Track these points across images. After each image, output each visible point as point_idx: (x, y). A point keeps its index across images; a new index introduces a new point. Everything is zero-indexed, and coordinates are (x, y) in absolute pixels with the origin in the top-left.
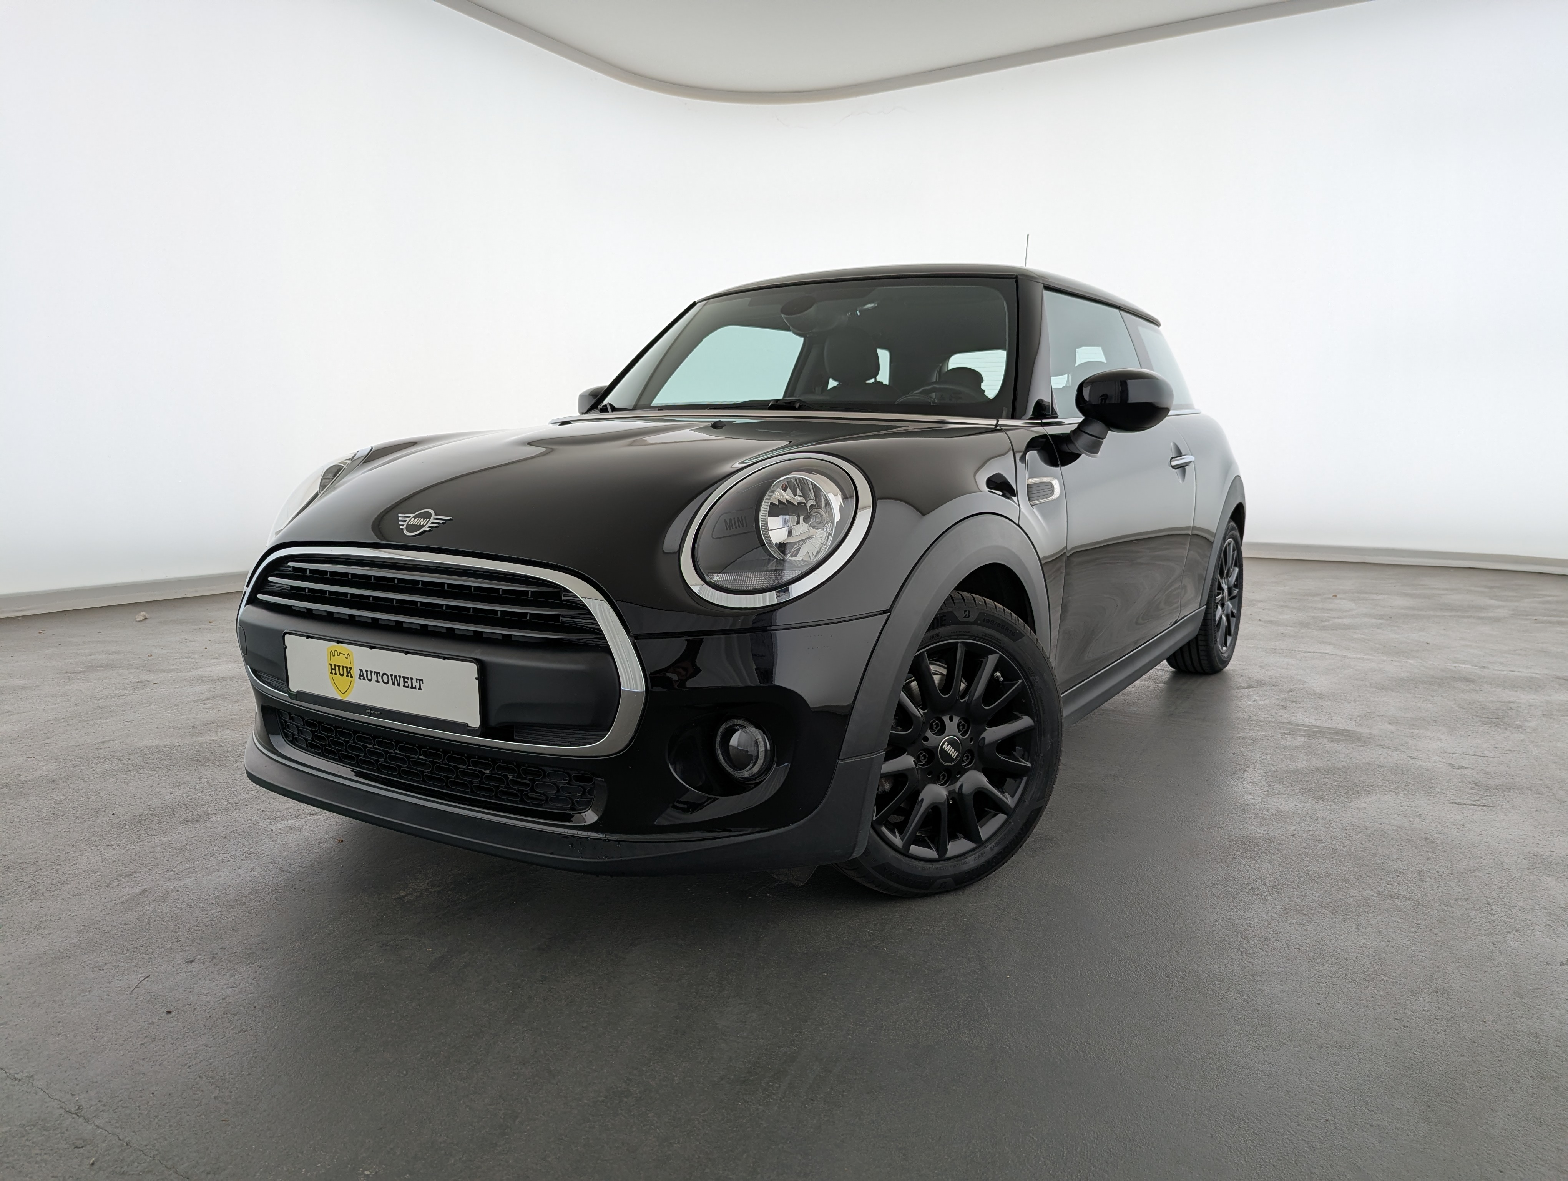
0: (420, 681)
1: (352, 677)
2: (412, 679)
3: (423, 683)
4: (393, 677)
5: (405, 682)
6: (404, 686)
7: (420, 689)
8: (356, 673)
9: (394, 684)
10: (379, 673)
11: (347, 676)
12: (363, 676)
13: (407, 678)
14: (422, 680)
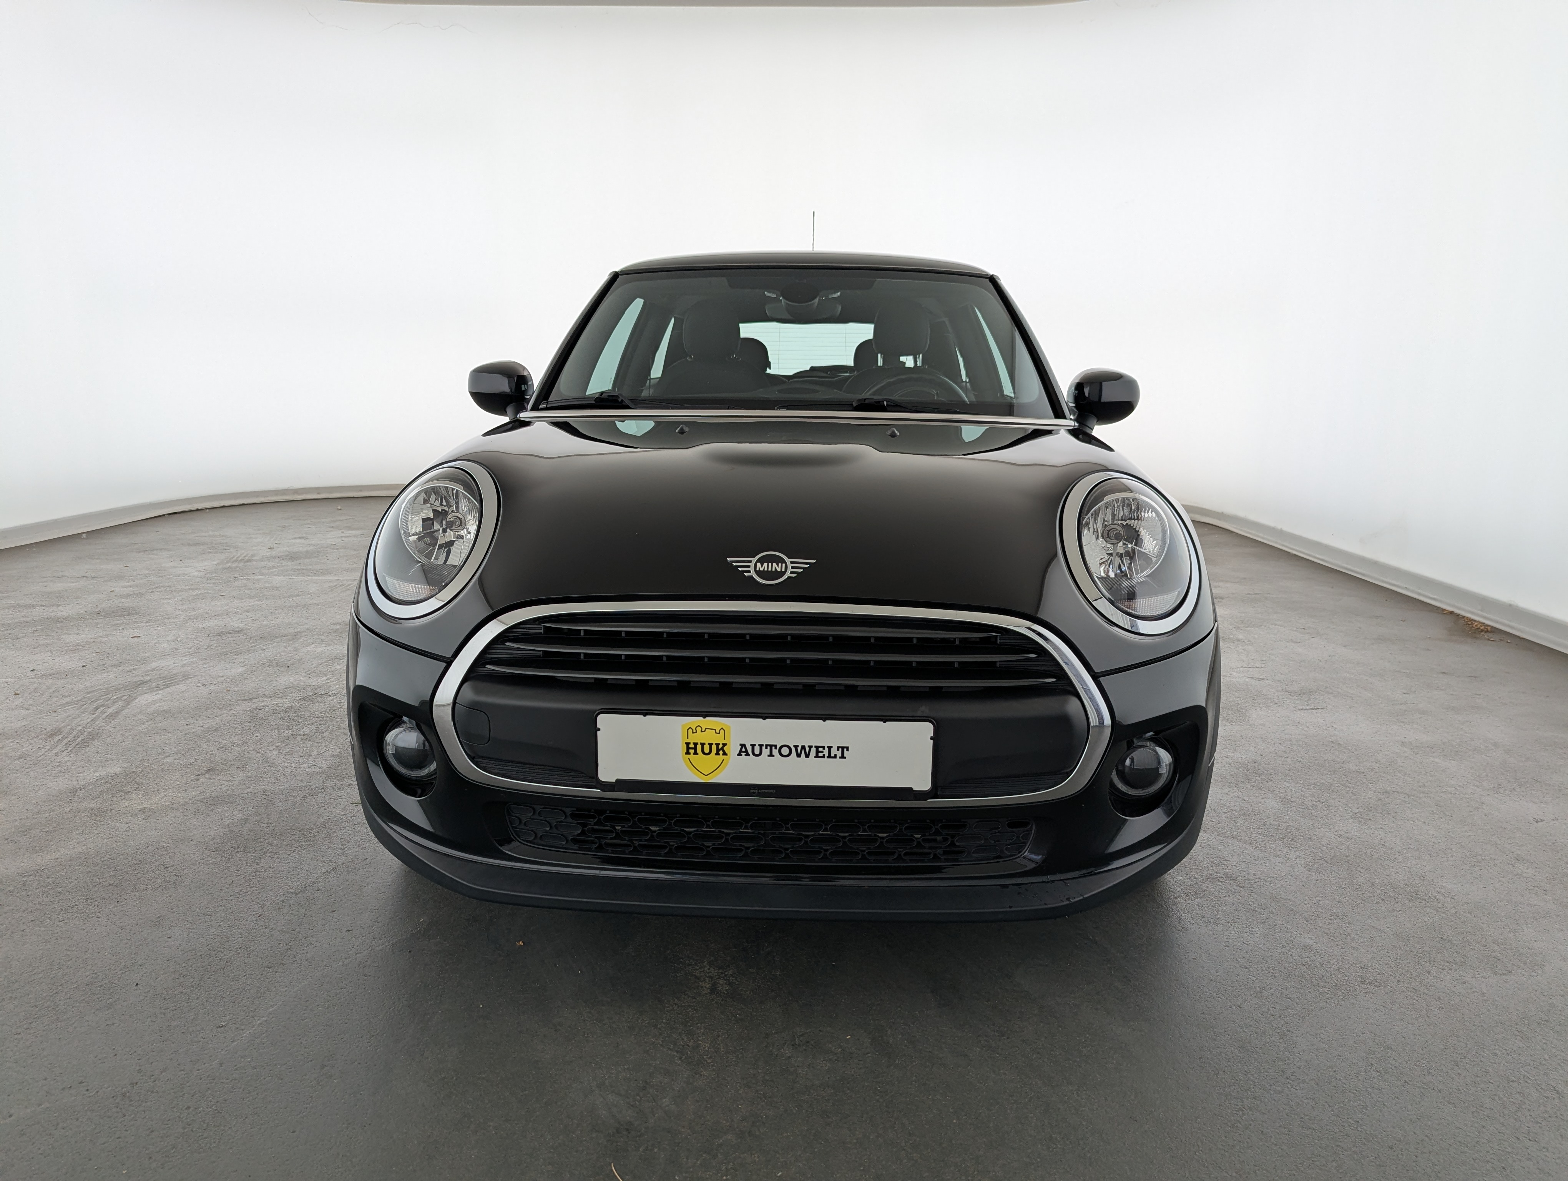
0: (843, 749)
1: (725, 754)
2: (830, 748)
3: (848, 750)
4: (799, 749)
5: (821, 752)
6: (817, 756)
7: (843, 757)
8: (733, 749)
9: (799, 756)
10: (776, 746)
11: (717, 754)
12: (746, 751)
13: (824, 747)
14: (847, 748)
